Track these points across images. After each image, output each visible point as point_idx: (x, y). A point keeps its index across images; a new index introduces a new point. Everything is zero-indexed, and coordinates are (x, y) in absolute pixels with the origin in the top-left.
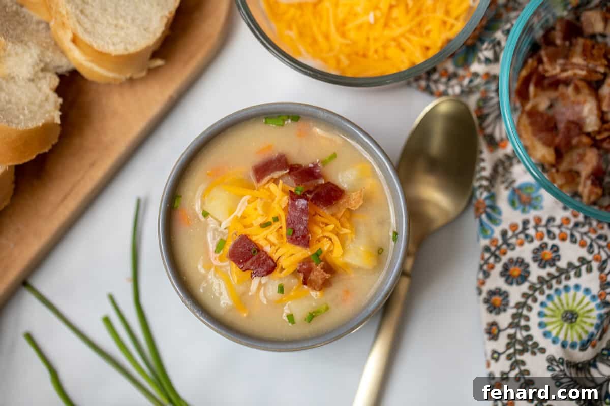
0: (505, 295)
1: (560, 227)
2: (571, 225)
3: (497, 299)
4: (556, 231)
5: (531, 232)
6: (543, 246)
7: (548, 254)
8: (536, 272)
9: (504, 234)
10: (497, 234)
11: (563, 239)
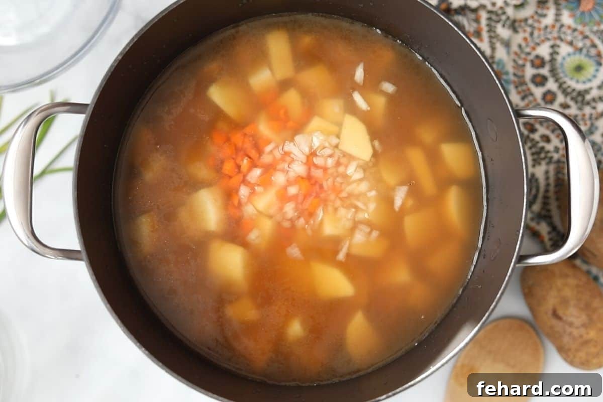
0: (549, 92)
1: (527, 46)
2: (529, 39)
3: (549, 97)
4: (528, 50)
5: (521, 62)
6: (532, 62)
7: (537, 62)
8: (545, 71)
9: (515, 75)
10: (512, 78)
11: (534, 49)
